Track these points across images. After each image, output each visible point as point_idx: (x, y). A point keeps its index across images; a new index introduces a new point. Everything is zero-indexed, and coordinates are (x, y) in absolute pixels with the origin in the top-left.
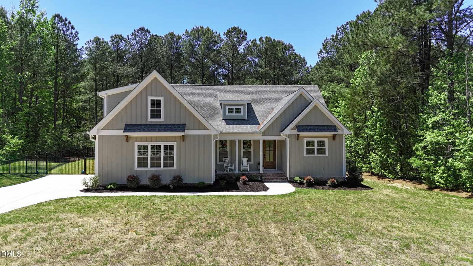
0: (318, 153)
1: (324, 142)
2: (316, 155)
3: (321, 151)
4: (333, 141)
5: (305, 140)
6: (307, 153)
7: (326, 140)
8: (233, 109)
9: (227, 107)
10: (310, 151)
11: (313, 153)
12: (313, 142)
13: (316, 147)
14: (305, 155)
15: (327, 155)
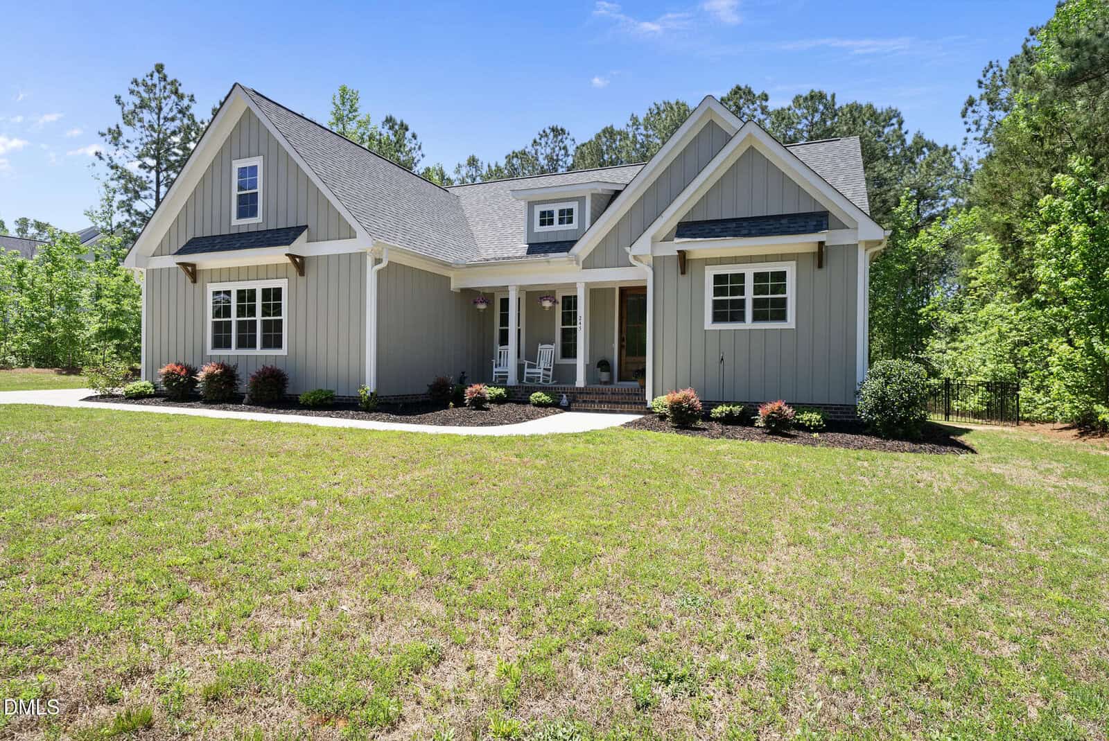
0: (756, 318)
1: (781, 276)
2: (749, 324)
3: (772, 310)
4: (816, 269)
5: (710, 273)
6: (718, 318)
7: (790, 268)
8: (551, 213)
9: (538, 210)
10: (727, 311)
11: (738, 316)
12: (740, 277)
13: (749, 296)
14: (709, 324)
15: (791, 322)
